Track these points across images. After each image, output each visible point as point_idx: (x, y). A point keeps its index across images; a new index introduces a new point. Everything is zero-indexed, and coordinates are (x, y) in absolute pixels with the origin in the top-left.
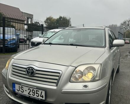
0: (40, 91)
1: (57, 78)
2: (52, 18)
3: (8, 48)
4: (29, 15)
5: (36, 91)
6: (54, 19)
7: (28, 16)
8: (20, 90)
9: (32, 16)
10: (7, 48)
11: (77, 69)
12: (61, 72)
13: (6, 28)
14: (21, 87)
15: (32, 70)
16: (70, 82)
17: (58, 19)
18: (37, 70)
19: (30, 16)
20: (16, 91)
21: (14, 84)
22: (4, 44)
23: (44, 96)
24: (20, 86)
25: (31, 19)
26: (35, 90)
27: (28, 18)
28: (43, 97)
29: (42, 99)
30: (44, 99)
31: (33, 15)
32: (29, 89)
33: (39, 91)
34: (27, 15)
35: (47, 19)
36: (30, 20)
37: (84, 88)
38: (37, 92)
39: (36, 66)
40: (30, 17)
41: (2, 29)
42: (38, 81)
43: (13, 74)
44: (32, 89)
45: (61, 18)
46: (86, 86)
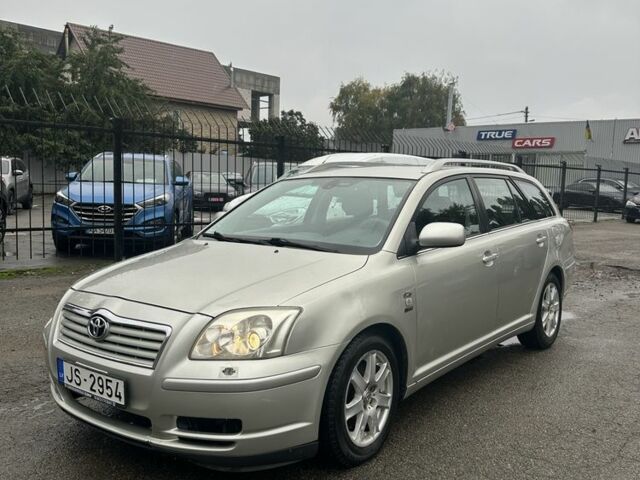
0: (115, 381)
1: (157, 346)
2: (366, 88)
3: (134, 238)
4: (259, 82)
5: (107, 380)
6: (377, 91)
7: (255, 86)
8: (75, 378)
9: (273, 85)
10: (131, 241)
11: (215, 323)
12: (168, 330)
13: (127, 156)
14: (76, 370)
15: (102, 322)
16: (191, 359)
17: (395, 88)
18: (113, 324)
19: (266, 87)
20: (66, 381)
21: (60, 360)
22: (119, 226)
23: (123, 396)
24: (74, 367)
25: (271, 96)
26: (104, 378)
27: (256, 96)
28: (120, 397)
29: (118, 402)
30: (122, 403)
31: (276, 80)
32: (91, 375)
33: (110, 381)
34: (252, 80)
35: (345, 93)
36: (264, 101)
37: (224, 376)
38: (109, 384)
39: (114, 311)
40: (265, 90)
41: (112, 162)
42: (114, 355)
43: (64, 335)
44: (97, 376)
45: (410, 81)
46: (229, 371)
